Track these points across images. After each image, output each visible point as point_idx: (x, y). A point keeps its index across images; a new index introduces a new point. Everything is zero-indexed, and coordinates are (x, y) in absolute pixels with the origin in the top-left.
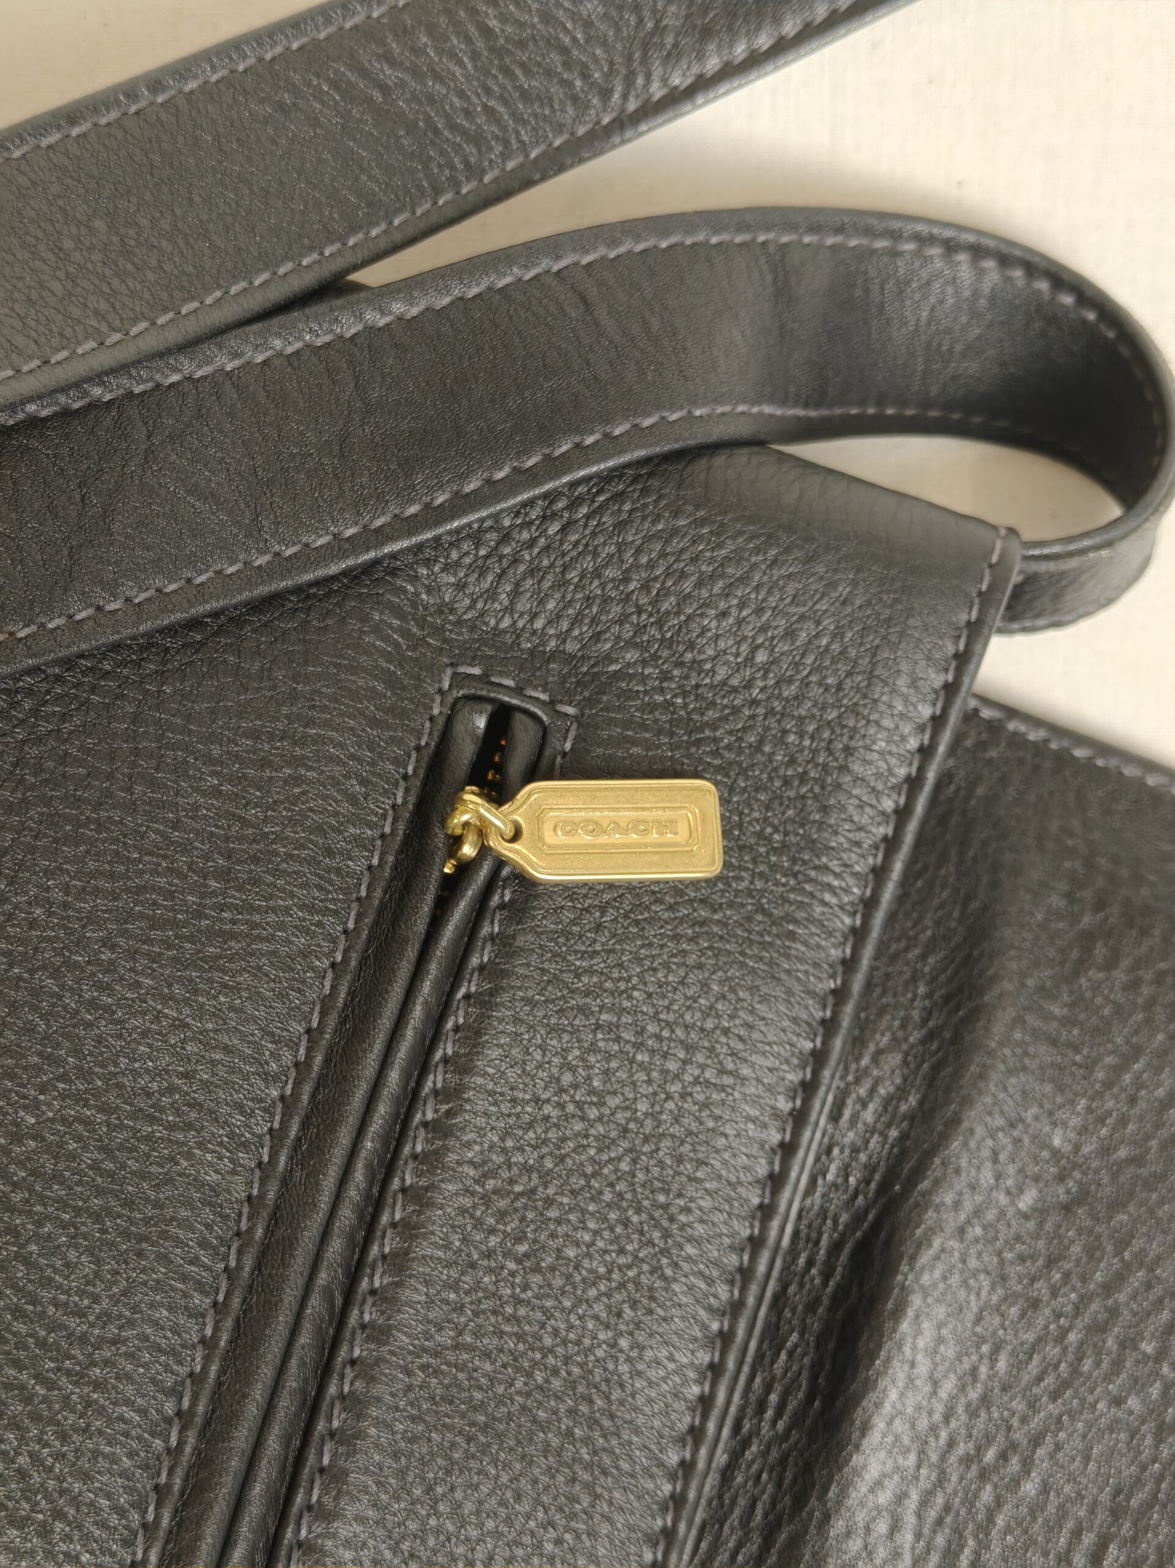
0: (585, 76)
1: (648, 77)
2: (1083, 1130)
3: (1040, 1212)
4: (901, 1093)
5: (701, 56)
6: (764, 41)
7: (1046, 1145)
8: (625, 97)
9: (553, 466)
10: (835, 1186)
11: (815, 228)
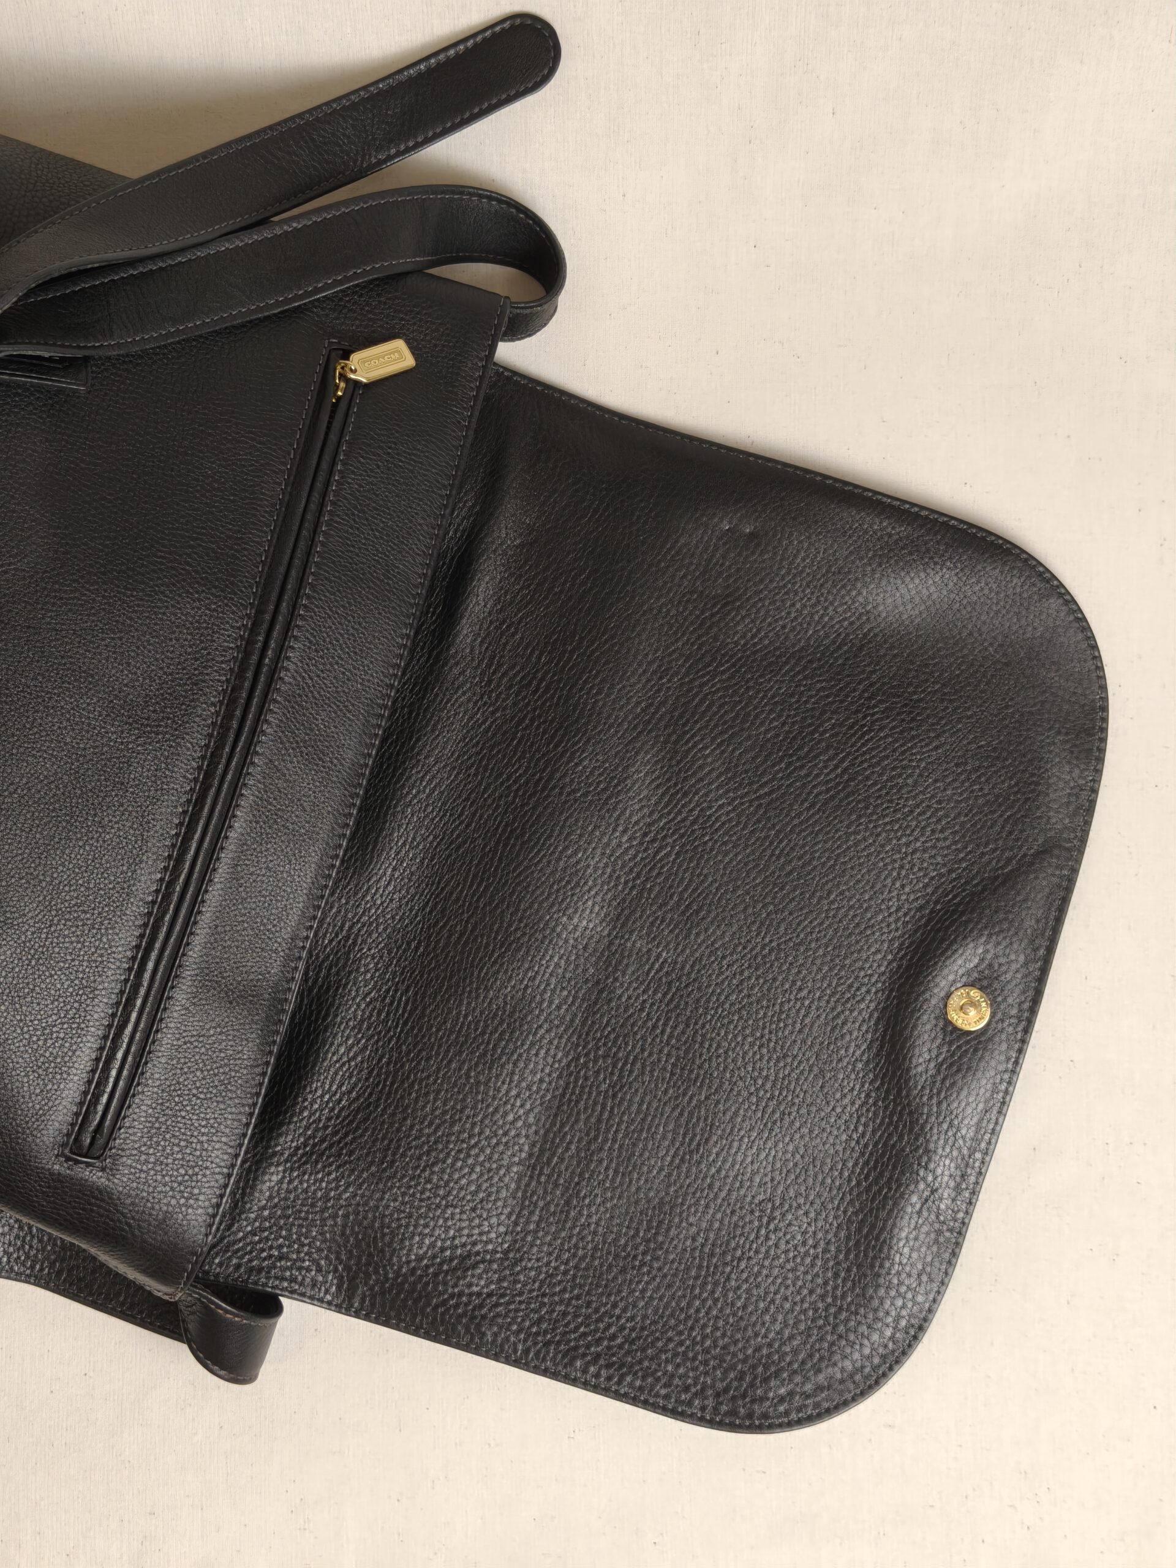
0: (348, 155)
1: (370, 155)
2: (538, 518)
3: (522, 546)
4: (474, 506)
5: (389, 149)
6: (411, 144)
7: (524, 523)
8: (362, 162)
9: (347, 279)
10: (452, 538)
11: (435, 193)
